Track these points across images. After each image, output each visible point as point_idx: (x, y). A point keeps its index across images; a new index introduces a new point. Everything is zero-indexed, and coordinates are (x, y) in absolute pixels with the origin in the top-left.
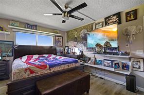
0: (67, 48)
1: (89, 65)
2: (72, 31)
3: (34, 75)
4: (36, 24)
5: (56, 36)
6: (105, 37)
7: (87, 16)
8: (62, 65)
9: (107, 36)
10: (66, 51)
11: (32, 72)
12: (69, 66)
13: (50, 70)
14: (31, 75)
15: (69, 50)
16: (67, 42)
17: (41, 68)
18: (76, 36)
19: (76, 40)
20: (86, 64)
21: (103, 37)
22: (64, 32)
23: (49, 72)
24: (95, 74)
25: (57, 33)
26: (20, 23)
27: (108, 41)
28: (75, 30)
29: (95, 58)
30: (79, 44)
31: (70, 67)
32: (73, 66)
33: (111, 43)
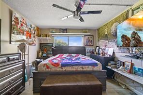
0: (98, 48)
1: (119, 72)
2: (102, 27)
3: (49, 70)
4: (66, 28)
5: (85, 36)
6: (131, 26)
7: (111, 5)
8: (74, 65)
9: (133, 25)
10: (97, 51)
11: (48, 67)
12: (83, 69)
13: (62, 69)
14: (47, 70)
15: (100, 50)
16: (98, 41)
17: (55, 66)
18: (106, 33)
19: (106, 37)
20: (115, 70)
21: (128, 26)
22: (95, 30)
23: (61, 70)
24: (131, 88)
25: (86, 33)
26: (56, 29)
27: (136, 31)
28: (106, 25)
29: (132, 65)
30: (110, 43)
31: (85, 69)
32: (88, 69)
33: (139, 34)
